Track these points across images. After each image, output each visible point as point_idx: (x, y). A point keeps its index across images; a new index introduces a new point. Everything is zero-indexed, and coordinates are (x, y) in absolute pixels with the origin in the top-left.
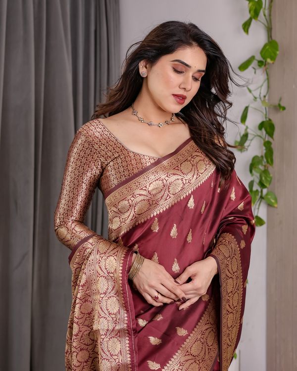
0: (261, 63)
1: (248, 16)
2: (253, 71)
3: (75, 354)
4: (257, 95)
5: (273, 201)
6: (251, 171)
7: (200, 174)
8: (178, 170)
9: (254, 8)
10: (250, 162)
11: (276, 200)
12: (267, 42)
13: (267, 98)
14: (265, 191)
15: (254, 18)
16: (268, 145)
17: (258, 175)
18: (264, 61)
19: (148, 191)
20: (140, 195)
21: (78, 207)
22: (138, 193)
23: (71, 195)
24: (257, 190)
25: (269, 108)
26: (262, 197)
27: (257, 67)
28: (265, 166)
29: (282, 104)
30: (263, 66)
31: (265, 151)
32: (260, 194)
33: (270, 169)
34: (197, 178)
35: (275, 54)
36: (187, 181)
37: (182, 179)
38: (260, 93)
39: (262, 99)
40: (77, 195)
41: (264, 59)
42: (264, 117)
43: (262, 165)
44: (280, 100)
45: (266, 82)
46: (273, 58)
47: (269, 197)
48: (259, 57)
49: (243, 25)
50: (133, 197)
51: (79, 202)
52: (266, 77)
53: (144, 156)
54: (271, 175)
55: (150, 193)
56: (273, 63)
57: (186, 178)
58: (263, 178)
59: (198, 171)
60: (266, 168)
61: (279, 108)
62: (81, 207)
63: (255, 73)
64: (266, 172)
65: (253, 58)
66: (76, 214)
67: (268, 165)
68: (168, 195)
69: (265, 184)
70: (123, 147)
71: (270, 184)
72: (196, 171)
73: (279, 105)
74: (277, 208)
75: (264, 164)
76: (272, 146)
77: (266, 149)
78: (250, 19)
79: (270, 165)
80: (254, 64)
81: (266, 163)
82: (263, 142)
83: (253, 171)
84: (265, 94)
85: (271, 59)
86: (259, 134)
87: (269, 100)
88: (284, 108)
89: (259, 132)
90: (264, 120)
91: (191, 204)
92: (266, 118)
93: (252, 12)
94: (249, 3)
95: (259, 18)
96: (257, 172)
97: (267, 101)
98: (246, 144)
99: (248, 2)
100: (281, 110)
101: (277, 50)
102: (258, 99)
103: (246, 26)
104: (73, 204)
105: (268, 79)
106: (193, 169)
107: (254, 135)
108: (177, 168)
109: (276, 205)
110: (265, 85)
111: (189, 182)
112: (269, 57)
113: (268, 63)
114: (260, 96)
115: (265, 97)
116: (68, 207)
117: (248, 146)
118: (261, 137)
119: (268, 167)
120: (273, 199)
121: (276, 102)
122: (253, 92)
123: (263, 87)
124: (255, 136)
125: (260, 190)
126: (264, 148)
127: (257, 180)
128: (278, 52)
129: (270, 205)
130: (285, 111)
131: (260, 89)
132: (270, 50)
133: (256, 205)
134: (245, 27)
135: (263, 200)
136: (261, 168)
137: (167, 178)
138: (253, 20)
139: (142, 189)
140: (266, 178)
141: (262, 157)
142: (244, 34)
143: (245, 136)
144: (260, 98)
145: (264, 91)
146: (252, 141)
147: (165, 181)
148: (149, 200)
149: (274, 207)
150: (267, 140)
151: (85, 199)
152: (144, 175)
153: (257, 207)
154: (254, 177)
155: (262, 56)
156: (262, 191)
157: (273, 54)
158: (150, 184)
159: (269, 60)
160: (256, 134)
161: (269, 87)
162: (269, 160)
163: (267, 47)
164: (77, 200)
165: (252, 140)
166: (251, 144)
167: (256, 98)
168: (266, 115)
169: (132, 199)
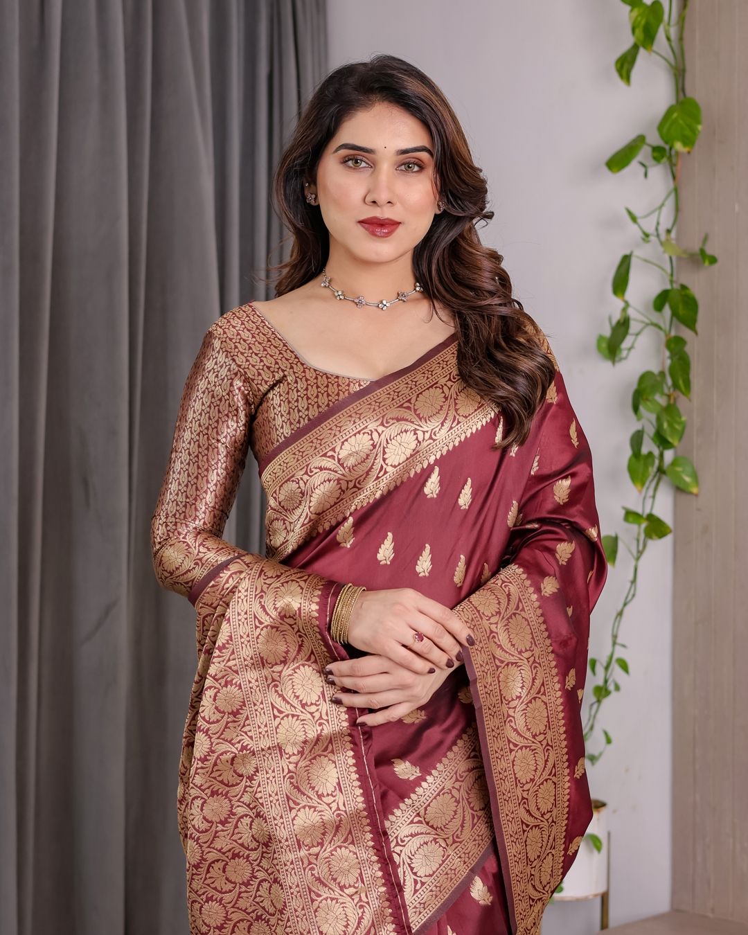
0: (659, 153)
1: (627, 41)
2: (642, 170)
3: (198, 802)
4: (650, 229)
5: (688, 479)
6: (636, 409)
7: (461, 419)
8: (409, 408)
9: (643, 22)
10: (635, 387)
11: (695, 477)
12: (674, 102)
13: (673, 235)
14: (669, 455)
15: (645, 47)
16: (676, 347)
17: (653, 417)
18: (667, 147)
19: (339, 460)
20: (321, 469)
21: (209, 498)
22: (317, 464)
23: (193, 469)
24: (650, 454)
25: (679, 259)
26: (661, 471)
27: (650, 162)
28: (669, 396)
29: (709, 251)
30: (665, 160)
31: (668, 362)
32: (657, 462)
33: (682, 403)
34: (451, 428)
35: (694, 131)
36: (427, 436)
37: (416, 430)
38: (658, 224)
39: (663, 236)
40: (207, 470)
41: (666, 142)
42: (668, 278)
43: (663, 394)
44: (705, 239)
45: (672, 197)
46: (688, 141)
47: (679, 469)
48: (654, 139)
49: (617, 62)
50: (306, 473)
51: (212, 486)
52: (671, 185)
53: (337, 377)
54: (683, 419)
55: (342, 465)
56: (689, 153)
57: (426, 429)
58: (665, 425)
59: (456, 410)
60: (672, 402)
61: (702, 258)
62: (216, 497)
63: (646, 175)
64: (670, 410)
65: (640, 139)
66: (205, 513)
67: (678, 393)
68: (382, 467)
69: (670, 439)
70: (296, 357)
71: (680, 439)
72: (452, 413)
73: (702, 251)
74: (696, 495)
75: (666, 391)
76: (687, 349)
77: (671, 357)
78: (635, 49)
79: (683, 393)
80: (644, 154)
81: (672, 390)
82: (664, 339)
83: (642, 408)
84: (669, 226)
85: (685, 144)
86: (655, 321)
87: (678, 239)
88: (713, 260)
89: (655, 317)
90: (668, 287)
91: (432, 487)
92: (672, 282)
93: (639, 32)
94: (631, 11)
95: (655, 47)
96: (649, 410)
97: (674, 242)
98: (625, 345)
99: (628, 8)
100: (707, 263)
101: (699, 122)
102: (653, 238)
103: (625, 66)
104: (197, 489)
105: (676, 190)
106: (445, 408)
107: (642, 322)
108: (407, 405)
109: (695, 490)
110: (670, 203)
111: (431, 438)
112: (678, 140)
113: (677, 153)
114: (657, 229)
115: (669, 231)
116: (187, 497)
117: (629, 349)
118: (660, 328)
119: (675, 399)
120: (687, 475)
121: (696, 247)
122: (639, 221)
123: (664, 209)
124: (647, 324)
125: (656, 452)
126: (667, 353)
127: (650, 430)
128: (700, 127)
129: (680, 490)
130: (716, 266)
131: (657, 213)
132: (681, 122)
133: (648, 488)
134: (622, 67)
135: (664, 478)
136: (661, 400)
137: (380, 429)
138: (642, 51)
139: (325, 455)
140: (670, 425)
141: (662, 374)
142: (621, 83)
143: (623, 326)
144: (658, 236)
145: (666, 218)
146: (640, 338)
147: (375, 435)
148: (339, 480)
149: (691, 493)
150: (673, 333)
151: (225, 478)
152: (331, 422)
153: (651, 492)
154: (644, 421)
155: (662, 137)
156: (661, 455)
157: (688, 133)
158: (343, 443)
159: (678, 146)
160: (647, 321)
161: (677, 209)
162: (681, 382)
163: (675, 115)
164: (208, 482)
165: (637, 334)
166: (636, 345)
167: (647, 235)
168: (672, 275)
169: (306, 477)
